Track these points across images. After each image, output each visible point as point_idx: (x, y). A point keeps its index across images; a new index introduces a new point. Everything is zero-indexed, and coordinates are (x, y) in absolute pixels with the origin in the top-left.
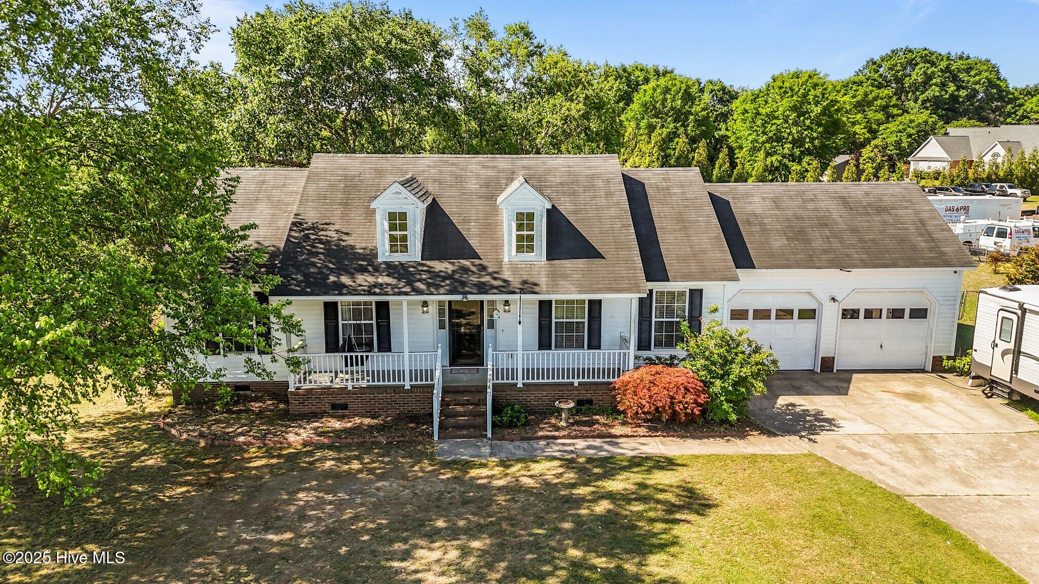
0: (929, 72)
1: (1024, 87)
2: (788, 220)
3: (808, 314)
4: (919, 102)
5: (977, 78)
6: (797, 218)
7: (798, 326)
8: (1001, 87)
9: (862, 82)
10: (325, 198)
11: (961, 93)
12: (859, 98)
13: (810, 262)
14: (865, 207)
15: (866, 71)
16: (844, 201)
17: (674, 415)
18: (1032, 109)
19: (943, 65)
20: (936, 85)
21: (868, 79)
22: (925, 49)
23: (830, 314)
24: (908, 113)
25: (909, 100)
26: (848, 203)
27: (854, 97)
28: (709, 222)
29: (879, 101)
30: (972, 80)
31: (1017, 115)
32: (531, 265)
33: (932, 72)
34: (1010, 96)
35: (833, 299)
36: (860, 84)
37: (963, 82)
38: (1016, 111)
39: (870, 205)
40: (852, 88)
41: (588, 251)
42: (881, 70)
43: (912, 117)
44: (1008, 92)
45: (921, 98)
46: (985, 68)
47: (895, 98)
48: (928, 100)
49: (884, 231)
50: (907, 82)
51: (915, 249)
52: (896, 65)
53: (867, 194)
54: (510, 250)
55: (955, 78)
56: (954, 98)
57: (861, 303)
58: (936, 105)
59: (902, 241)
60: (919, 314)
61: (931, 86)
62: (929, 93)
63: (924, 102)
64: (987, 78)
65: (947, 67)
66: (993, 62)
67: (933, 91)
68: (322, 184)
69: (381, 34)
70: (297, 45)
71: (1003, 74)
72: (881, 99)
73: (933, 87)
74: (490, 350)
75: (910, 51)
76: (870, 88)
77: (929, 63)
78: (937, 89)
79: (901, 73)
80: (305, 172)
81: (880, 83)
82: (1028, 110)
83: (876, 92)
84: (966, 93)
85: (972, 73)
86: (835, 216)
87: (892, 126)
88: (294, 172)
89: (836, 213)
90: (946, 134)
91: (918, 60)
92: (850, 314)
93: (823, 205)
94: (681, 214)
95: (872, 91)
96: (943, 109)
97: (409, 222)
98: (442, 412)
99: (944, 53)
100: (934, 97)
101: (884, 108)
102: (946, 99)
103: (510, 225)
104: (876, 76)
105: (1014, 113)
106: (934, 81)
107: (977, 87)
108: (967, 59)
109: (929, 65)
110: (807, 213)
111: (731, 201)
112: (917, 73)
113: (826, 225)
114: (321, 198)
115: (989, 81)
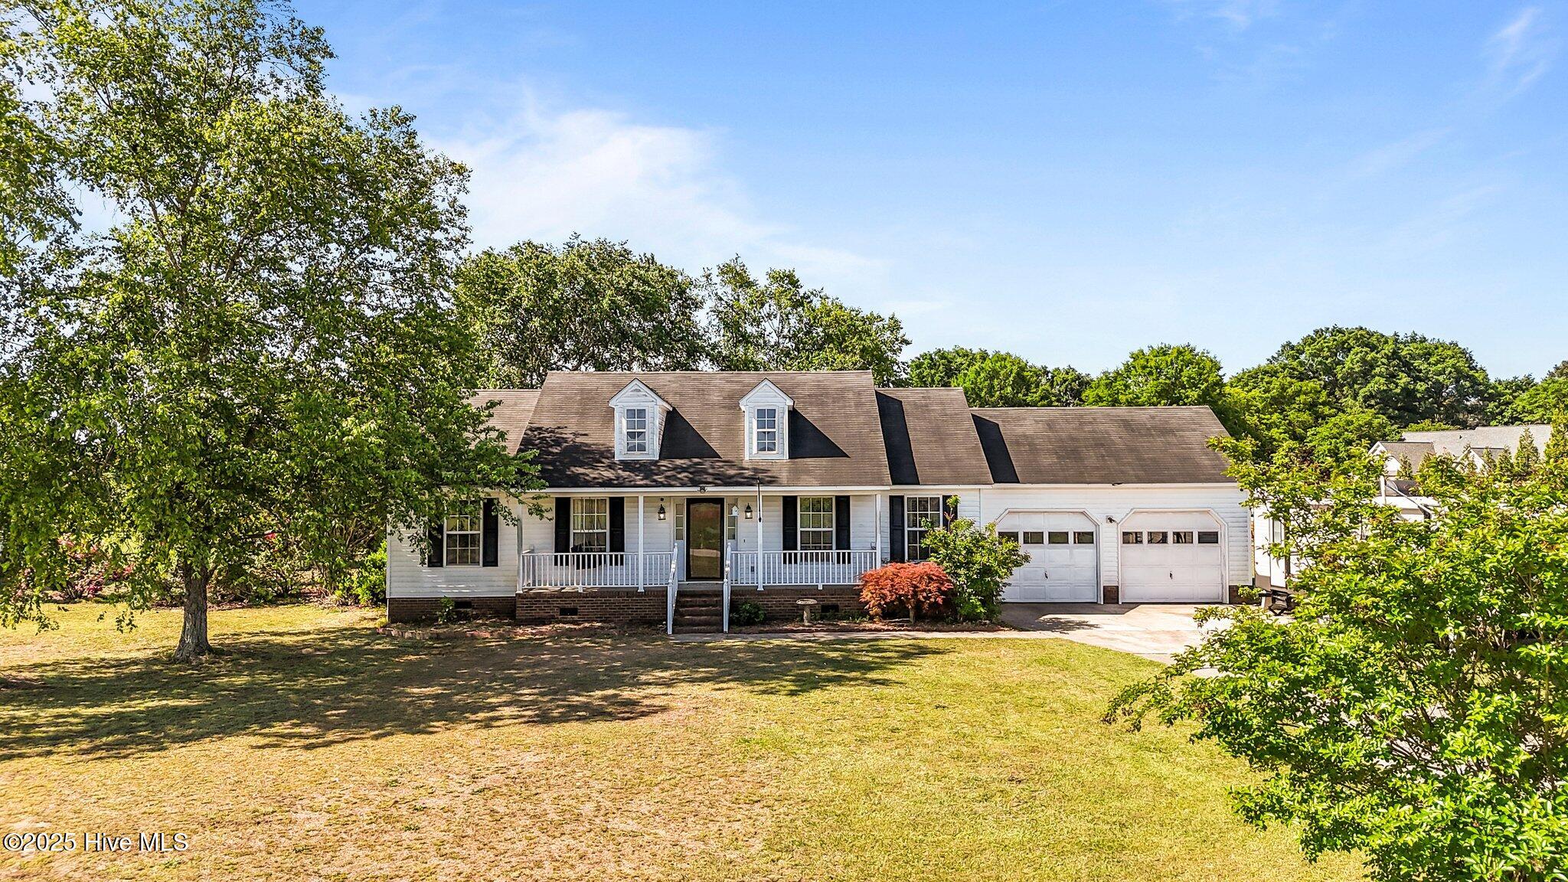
0: (1369, 358)
1: (1511, 379)
2: (1061, 440)
3: (1085, 538)
4: (1360, 398)
5: (1440, 367)
6: (1073, 439)
7: (1076, 551)
8: (1475, 378)
9: (1276, 372)
10: (561, 409)
11: (1418, 387)
12: (1274, 393)
13: (1080, 478)
14: (1148, 429)
15: (1281, 358)
16: (1126, 424)
17: (919, 605)
18: (1524, 407)
19: (1388, 349)
20: (1381, 375)
21: (1284, 368)
22: (1361, 329)
23: (1109, 537)
24: (1344, 412)
25: (1346, 396)
26: (1130, 425)
27: (1266, 391)
28: (967, 435)
29: (1303, 397)
30: (1433, 368)
31: (1504, 417)
32: (773, 462)
33: (1373, 359)
34: (1491, 391)
35: (1111, 520)
36: (1274, 374)
37: (1420, 371)
38: (1503, 411)
39: (1154, 428)
40: (1262, 379)
41: (831, 450)
42: (1302, 357)
43: (1350, 418)
44: (1488, 386)
45: (1362, 393)
46: (1450, 353)
47: (1324, 393)
48: (1371, 396)
49: (1166, 450)
50: (1340, 372)
51: (1197, 466)
52: (1321, 350)
53: (1153, 417)
54: (751, 448)
55: (1407, 366)
56: (1408, 393)
57: (1145, 525)
58: (1383, 401)
59: (1184, 459)
60: (1209, 538)
61: (1373, 377)
62: (1372, 386)
63: (1366, 399)
64: (1453, 366)
65: (1395, 353)
66: (1462, 345)
67: (1377, 384)
68: (557, 397)
69: (621, 275)
70: (526, 284)
71: (1480, 361)
72: (1306, 394)
73: (1377, 378)
74: (729, 549)
75: (1340, 331)
76: (1289, 379)
77: (1367, 346)
78: (1383, 380)
79: (1329, 360)
80: (537, 393)
81: (1301, 373)
82: (1519, 409)
83: (1297, 384)
84: (1425, 387)
85: (1432, 360)
86: (1114, 437)
87: (1324, 430)
88: (526, 394)
89: (1116, 435)
90: (1401, 440)
91: (1352, 342)
92: (1131, 538)
93: (1102, 427)
94: (939, 428)
95: (1291, 384)
96: (1395, 409)
97: (648, 419)
98: (676, 612)
99: (1389, 333)
100: (1379, 391)
101: (1312, 406)
102: (1396, 394)
103: (750, 422)
104: (1295, 364)
105: (1500, 413)
106: (1377, 370)
107: (1441, 378)
108: (1421, 342)
109: (1366, 349)
110: (1083, 434)
111: (1000, 424)
112: (1352, 360)
113: (1102, 445)
114: (556, 408)
115: (1458, 370)
